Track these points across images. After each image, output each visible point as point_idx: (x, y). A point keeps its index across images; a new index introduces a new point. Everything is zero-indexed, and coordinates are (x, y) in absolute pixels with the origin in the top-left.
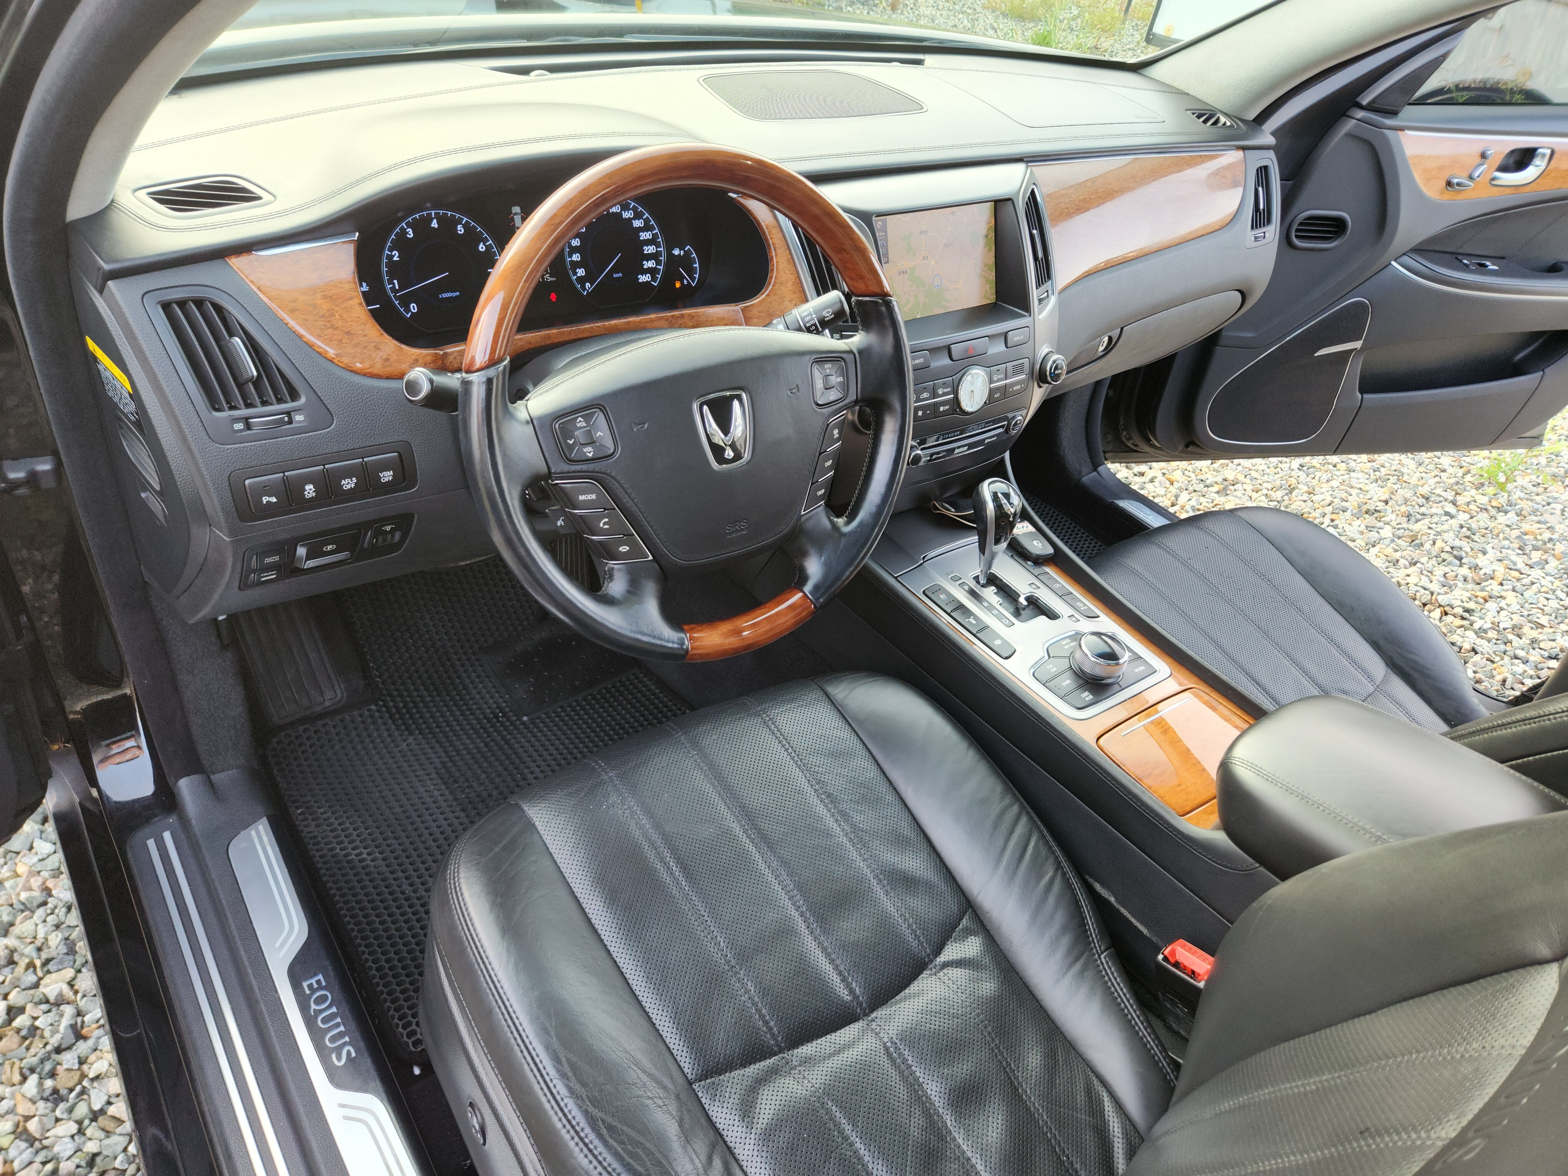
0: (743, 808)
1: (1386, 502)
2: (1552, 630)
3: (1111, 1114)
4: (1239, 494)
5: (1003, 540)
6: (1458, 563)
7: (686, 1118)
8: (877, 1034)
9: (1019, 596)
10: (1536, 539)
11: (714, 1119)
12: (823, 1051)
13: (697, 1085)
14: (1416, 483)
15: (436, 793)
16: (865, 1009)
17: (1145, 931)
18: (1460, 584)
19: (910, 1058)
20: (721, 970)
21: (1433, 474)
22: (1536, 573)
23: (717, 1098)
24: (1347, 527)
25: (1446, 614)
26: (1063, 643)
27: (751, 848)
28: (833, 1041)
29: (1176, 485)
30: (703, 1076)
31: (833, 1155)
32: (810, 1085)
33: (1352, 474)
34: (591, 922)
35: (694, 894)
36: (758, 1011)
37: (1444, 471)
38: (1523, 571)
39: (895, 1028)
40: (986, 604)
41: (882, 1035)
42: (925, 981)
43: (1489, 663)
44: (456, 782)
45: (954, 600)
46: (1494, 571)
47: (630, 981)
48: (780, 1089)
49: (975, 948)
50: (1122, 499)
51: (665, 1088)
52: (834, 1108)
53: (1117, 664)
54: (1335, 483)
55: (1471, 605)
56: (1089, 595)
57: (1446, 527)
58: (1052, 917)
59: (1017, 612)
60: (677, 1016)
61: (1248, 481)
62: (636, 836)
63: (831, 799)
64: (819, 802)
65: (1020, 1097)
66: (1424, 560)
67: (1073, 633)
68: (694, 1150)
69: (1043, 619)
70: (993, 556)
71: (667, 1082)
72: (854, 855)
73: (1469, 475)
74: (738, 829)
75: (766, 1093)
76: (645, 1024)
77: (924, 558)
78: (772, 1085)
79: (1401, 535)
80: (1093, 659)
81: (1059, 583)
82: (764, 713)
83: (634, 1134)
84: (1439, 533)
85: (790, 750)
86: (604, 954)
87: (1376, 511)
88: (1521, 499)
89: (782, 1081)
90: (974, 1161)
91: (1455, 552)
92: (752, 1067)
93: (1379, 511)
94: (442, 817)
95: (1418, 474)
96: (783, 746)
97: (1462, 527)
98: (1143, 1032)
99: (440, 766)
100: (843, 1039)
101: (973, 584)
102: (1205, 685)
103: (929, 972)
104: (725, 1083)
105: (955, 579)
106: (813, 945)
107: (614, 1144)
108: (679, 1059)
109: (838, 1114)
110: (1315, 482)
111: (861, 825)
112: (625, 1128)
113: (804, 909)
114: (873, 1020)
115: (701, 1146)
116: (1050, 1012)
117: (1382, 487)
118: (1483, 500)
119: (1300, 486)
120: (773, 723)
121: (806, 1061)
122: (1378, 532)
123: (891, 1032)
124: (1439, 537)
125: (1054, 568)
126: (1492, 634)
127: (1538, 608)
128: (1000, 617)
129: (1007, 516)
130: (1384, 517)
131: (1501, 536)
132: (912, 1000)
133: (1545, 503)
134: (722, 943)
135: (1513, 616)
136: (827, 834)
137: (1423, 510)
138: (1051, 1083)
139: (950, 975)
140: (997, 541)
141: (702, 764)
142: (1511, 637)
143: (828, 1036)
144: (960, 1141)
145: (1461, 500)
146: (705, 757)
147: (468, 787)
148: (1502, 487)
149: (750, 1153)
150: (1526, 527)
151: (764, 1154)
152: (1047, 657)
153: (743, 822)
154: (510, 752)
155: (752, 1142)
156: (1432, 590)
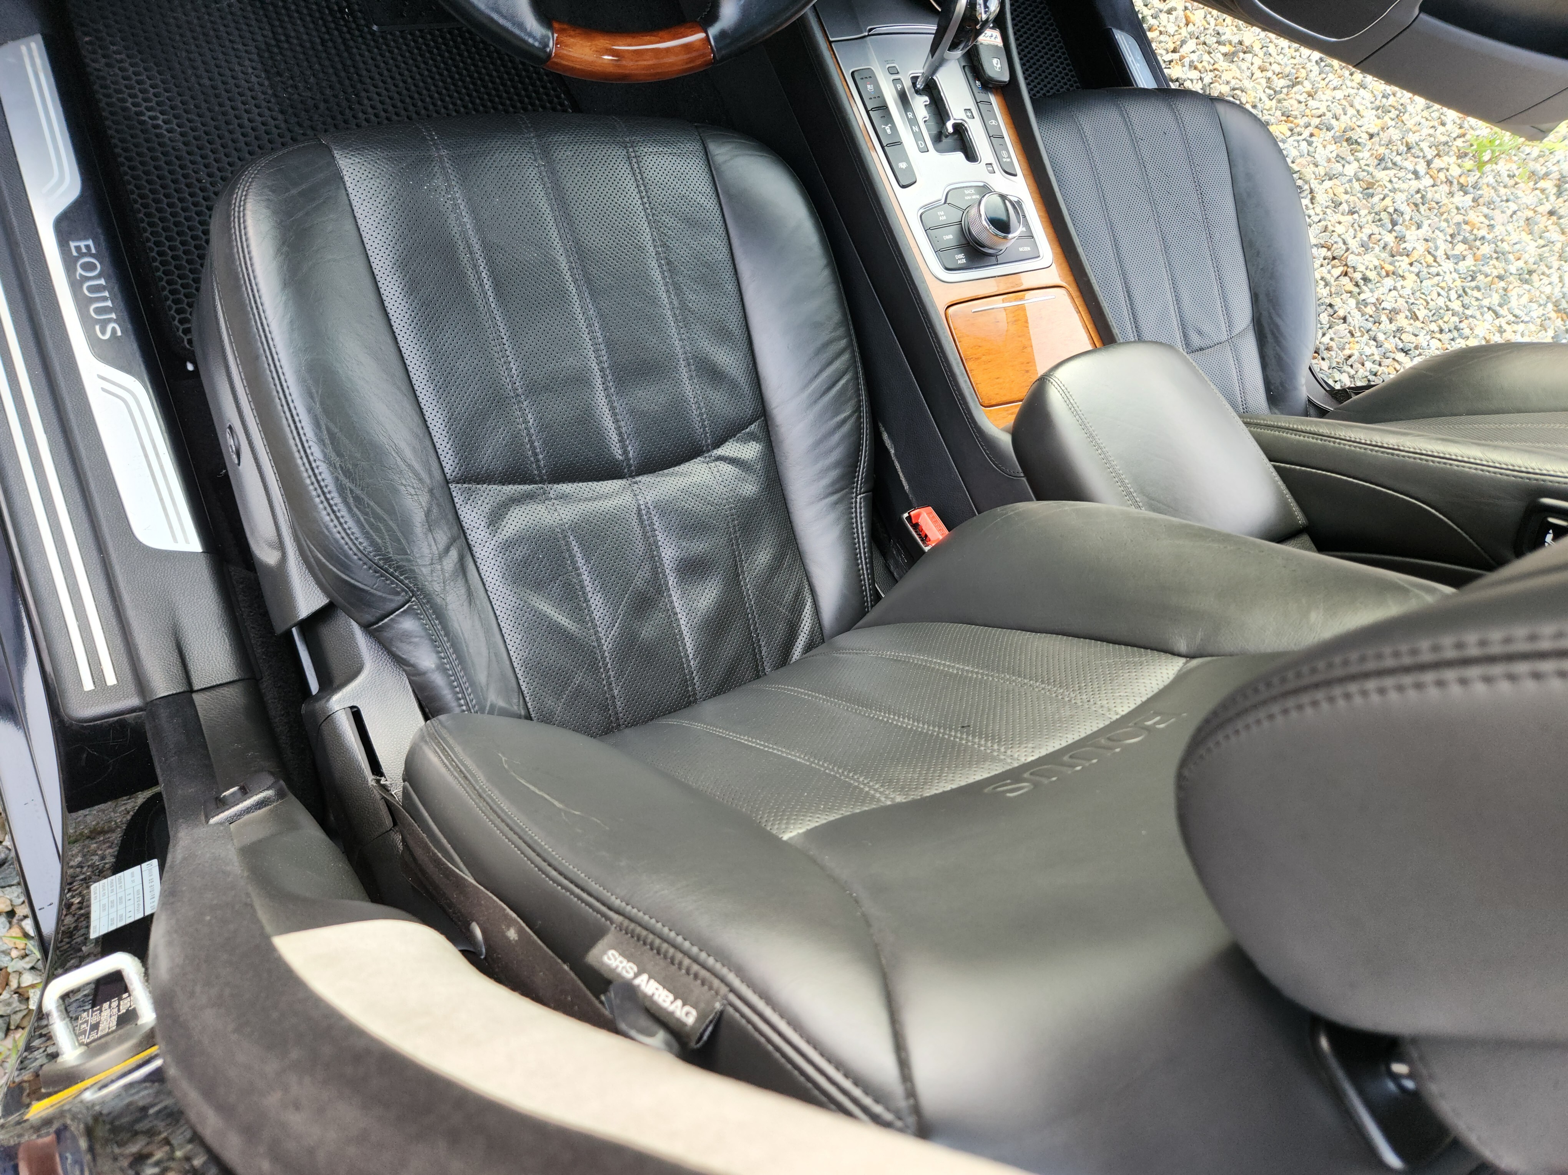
0: (577, 242)
1: (1371, 136)
2: (1423, 325)
3: (807, 615)
4: (1244, 66)
5: (961, 47)
6: (1390, 227)
7: (435, 510)
8: (635, 495)
9: (949, 119)
10: (1471, 232)
11: (462, 518)
12: (581, 494)
13: (454, 485)
14: (1411, 127)
15: (253, 79)
16: (632, 471)
17: (906, 487)
18: (1377, 249)
19: (657, 524)
20: (506, 394)
21: (1432, 124)
22: (1448, 265)
23: (469, 502)
24: (1320, 149)
25: (1346, 274)
26: (967, 192)
27: (572, 288)
28: (593, 488)
29: (1191, 28)
30: (462, 480)
31: (560, 578)
32: (559, 518)
33: (1361, 90)
34: (383, 304)
35: (499, 313)
36: (531, 442)
37: (1443, 124)
38: (1438, 260)
39: (654, 496)
40: (910, 115)
41: (639, 497)
42: (696, 466)
43: (1349, 335)
44: (279, 74)
45: (880, 96)
46: (1414, 249)
47: (412, 375)
48: (531, 513)
49: (752, 453)
50: (1121, 29)
51: (420, 480)
52: (574, 543)
53: (1005, 238)
54: (1339, 94)
55: (1372, 275)
56: (1019, 147)
57: (1404, 186)
58: (831, 451)
59: (939, 137)
60: (451, 420)
61: (1261, 54)
62: (453, 232)
63: (670, 267)
64: (656, 266)
65: (739, 582)
66: (1363, 212)
67: (982, 184)
68: (434, 539)
69: (960, 156)
70: (941, 62)
71: (424, 475)
72: (673, 331)
73: (1462, 139)
74: (564, 263)
75: (516, 511)
76: (417, 419)
77: (871, 30)
78: (524, 507)
79: (1361, 177)
80: (984, 223)
81: (996, 119)
82: (632, 146)
83: (379, 510)
84: (1394, 190)
85: (645, 200)
86: (389, 341)
87: (1356, 141)
88: (1488, 185)
89: (535, 506)
90: (679, 616)
91: (1395, 216)
92: (510, 486)
93: (1359, 144)
94: (256, 111)
95: (1418, 119)
96: (640, 192)
97: (1418, 192)
98: (863, 565)
99: (263, 47)
100: (603, 489)
101: (907, 84)
102: (1076, 289)
103: (702, 459)
104: (481, 493)
105: (893, 71)
106: (602, 402)
107: (358, 513)
108: (442, 458)
109: (576, 549)
110: (1323, 83)
111: (690, 305)
112: (372, 503)
113: (606, 365)
114: (636, 483)
115: (442, 537)
116: (795, 524)
117: (1379, 118)
118: (1455, 171)
119: (1306, 83)
120: (637, 163)
121: (563, 497)
122: (1343, 166)
123: (648, 498)
124: (1392, 194)
125: (1000, 99)
126: (1370, 310)
127: (1425, 300)
128: (918, 136)
129: (976, 21)
130: (1359, 151)
131: (1445, 216)
132: (677, 478)
133: (1505, 198)
134: (513, 370)
135: (1399, 299)
136: (654, 301)
137: (1398, 159)
138: (770, 579)
139: (720, 468)
140: (953, 46)
141: (546, 179)
142: (1384, 318)
143: (590, 483)
144: (675, 599)
145: (1437, 163)
146: (553, 172)
147: (291, 86)
148: (1480, 165)
149: (487, 554)
150: (1472, 216)
151: (499, 559)
152: (943, 201)
153: (571, 259)
154: (349, 62)
155: (491, 546)
156: (1350, 246)
